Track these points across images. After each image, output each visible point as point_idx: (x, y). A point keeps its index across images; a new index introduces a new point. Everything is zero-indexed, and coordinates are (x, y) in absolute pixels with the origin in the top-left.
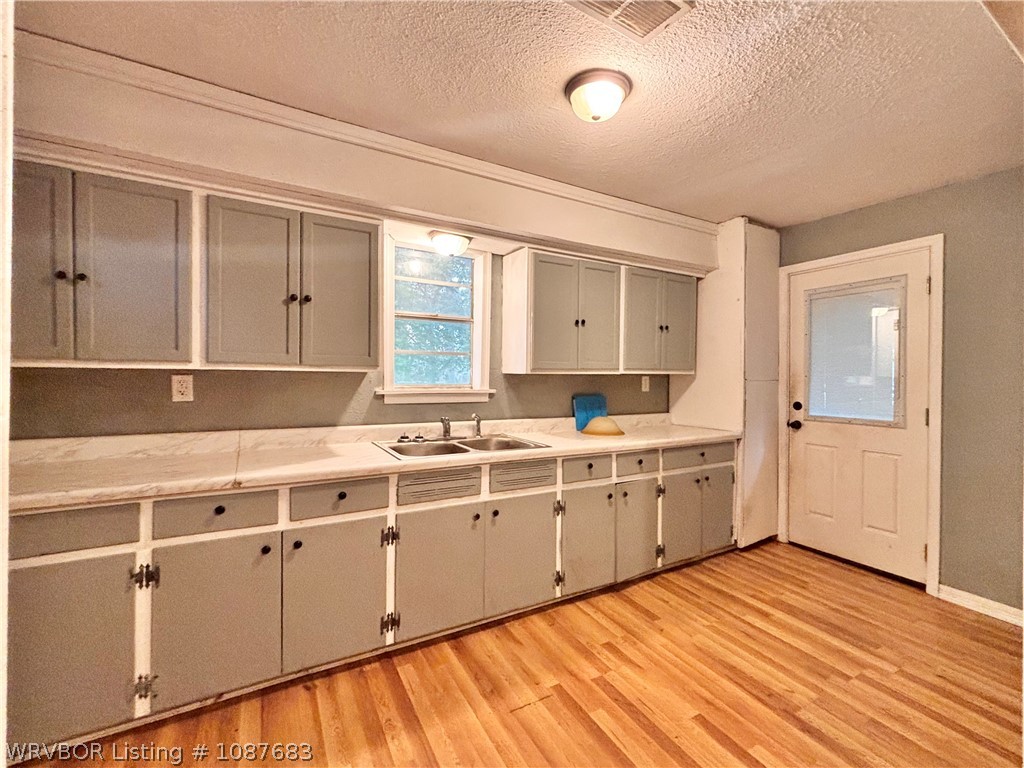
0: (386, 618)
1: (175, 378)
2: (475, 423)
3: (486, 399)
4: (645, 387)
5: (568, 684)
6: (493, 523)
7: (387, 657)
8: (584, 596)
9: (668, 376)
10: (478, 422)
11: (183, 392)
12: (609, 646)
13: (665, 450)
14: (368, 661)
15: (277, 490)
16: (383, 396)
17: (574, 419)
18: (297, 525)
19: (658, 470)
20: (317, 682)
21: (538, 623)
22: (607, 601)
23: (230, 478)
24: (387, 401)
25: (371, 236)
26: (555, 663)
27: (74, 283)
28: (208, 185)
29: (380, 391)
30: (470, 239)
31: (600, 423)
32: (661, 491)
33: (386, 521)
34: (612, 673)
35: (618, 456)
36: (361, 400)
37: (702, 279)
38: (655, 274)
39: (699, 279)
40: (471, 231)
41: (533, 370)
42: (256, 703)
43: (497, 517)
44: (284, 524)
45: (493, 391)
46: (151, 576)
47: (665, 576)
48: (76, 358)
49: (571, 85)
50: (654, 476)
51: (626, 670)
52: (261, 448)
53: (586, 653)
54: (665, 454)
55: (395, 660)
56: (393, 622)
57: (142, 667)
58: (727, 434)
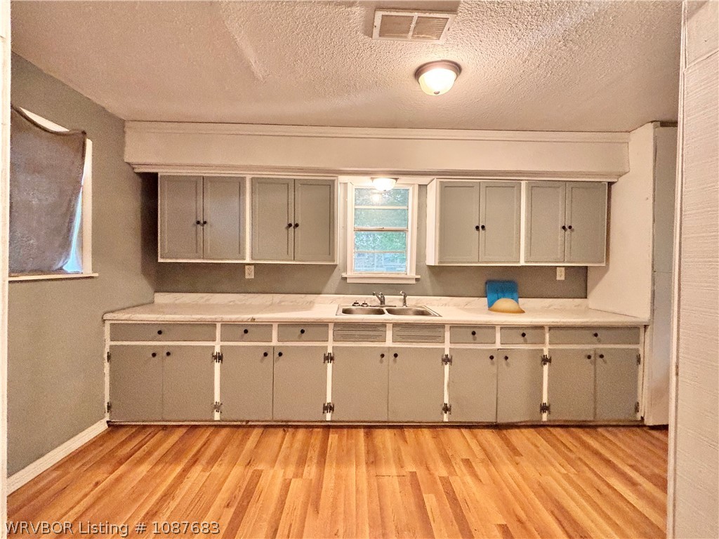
0: (326, 405)
1: (247, 267)
2: (403, 297)
3: (414, 282)
4: (561, 276)
5: (421, 474)
6: (395, 361)
7: (328, 428)
8: (470, 426)
9: (587, 267)
10: (405, 297)
11: (250, 274)
12: (467, 462)
13: (551, 328)
14: (317, 427)
15: (272, 325)
16: (346, 278)
17: (486, 299)
18: (281, 344)
19: (543, 343)
20: (290, 429)
21: (426, 434)
22: (487, 435)
23: (250, 316)
24: (348, 281)
25: (330, 186)
26: (422, 460)
27: (203, 225)
28: (252, 173)
29: (344, 275)
30: (396, 179)
31: (505, 303)
32: (545, 360)
33: (327, 350)
34: (457, 478)
35: (501, 328)
36: (334, 281)
37: (613, 183)
38: (558, 184)
39: (610, 184)
40: (396, 174)
41: (440, 262)
42: (261, 430)
43: (397, 358)
44: (275, 343)
45: (419, 277)
46: (219, 358)
47: (551, 429)
48: (203, 258)
49: (418, 72)
50: (541, 348)
51: (469, 479)
52: (283, 304)
53: (447, 460)
54: (552, 331)
55: (331, 430)
56: (330, 408)
57: (217, 399)
58: (634, 320)
